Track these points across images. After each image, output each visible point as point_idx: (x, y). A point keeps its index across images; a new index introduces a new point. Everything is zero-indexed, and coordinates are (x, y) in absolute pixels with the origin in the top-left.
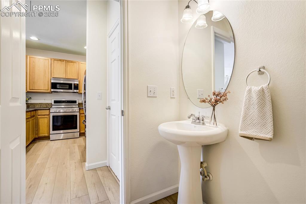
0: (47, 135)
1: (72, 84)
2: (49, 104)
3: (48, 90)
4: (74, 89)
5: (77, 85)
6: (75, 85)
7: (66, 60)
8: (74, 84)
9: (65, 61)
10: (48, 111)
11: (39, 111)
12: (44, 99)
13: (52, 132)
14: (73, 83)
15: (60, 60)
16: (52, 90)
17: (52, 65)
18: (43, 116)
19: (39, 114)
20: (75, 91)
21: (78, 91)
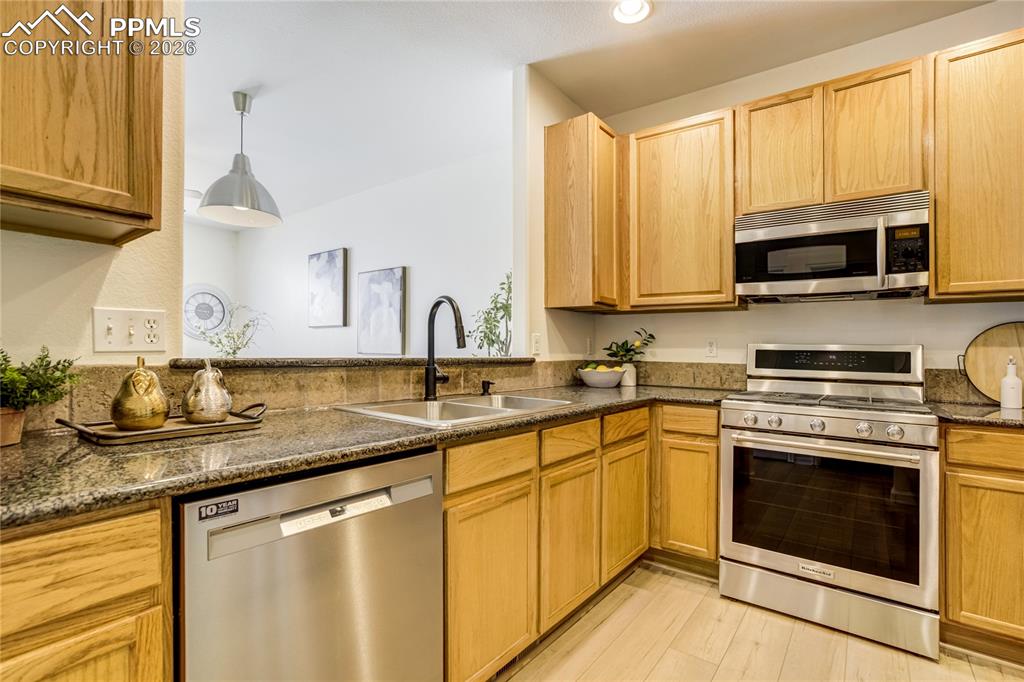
0: (703, 551)
1: (873, 233)
2: (732, 372)
3: (719, 292)
4: (889, 271)
5: (915, 233)
6: (899, 235)
7: (824, 86)
8: (890, 231)
9: (818, 93)
10: (714, 412)
11: (667, 408)
12: (711, 344)
13: (728, 546)
14: (880, 224)
15: (788, 99)
16: (741, 289)
17: (743, 142)
18: (687, 442)
19: (667, 426)
20: (901, 280)
21: (923, 279)
